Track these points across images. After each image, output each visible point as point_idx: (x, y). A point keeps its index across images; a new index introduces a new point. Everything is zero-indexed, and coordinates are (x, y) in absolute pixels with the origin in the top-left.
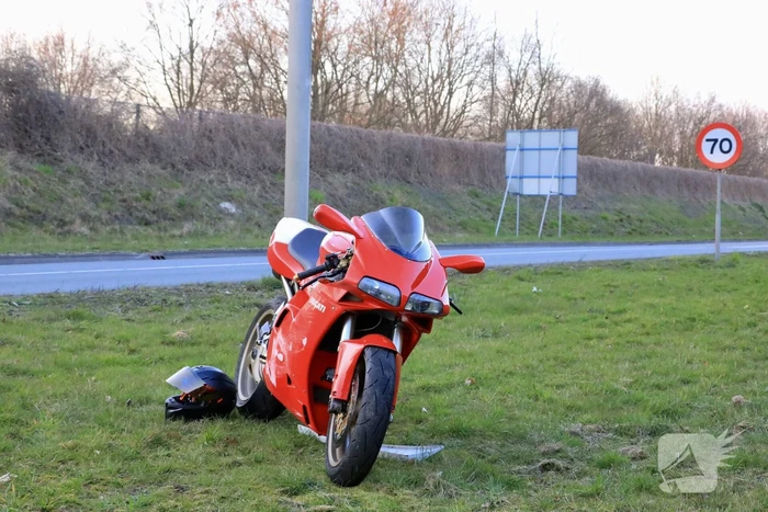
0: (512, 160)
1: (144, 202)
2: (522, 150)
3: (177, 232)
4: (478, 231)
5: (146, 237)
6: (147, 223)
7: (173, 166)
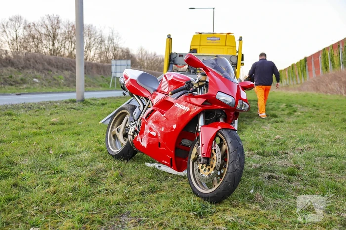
0: (113, 68)
1: (10, 79)
2: (116, 65)
3: (21, 87)
4: (105, 87)
5: (12, 89)
6: (12, 85)
7: (18, 68)
